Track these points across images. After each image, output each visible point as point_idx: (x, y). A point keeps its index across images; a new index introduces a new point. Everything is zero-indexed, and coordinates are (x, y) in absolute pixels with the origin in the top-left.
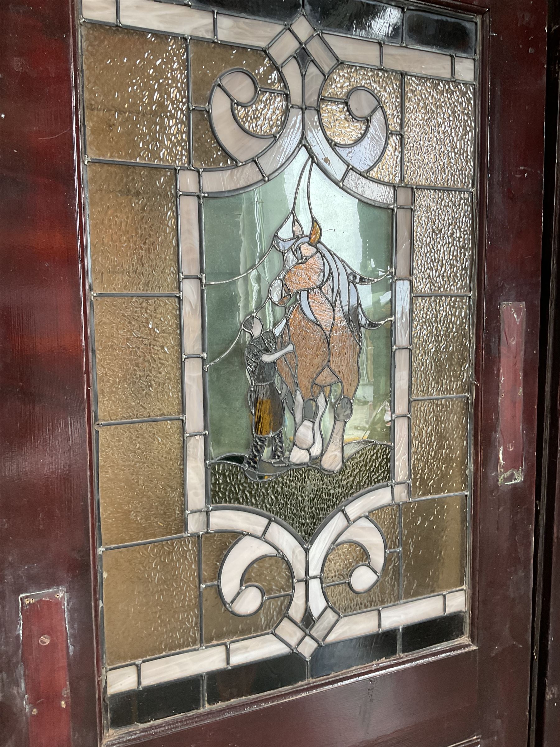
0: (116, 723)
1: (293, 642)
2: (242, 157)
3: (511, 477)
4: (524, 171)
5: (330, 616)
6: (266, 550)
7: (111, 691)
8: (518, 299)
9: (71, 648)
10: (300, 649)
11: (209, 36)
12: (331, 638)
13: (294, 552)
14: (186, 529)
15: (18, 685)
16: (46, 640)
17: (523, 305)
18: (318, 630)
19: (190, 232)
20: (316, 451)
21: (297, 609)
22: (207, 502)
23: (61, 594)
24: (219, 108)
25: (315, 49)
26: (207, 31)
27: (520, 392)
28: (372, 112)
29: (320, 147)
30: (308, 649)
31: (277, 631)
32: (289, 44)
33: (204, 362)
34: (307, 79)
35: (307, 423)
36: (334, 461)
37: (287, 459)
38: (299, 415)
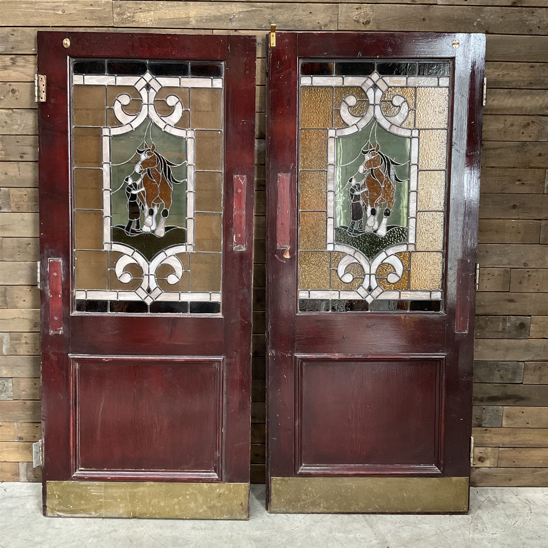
0: (78, 309)
1: (143, 298)
2: (124, 123)
3: (240, 248)
4: (244, 122)
5: (158, 291)
6: (133, 261)
7: (76, 298)
8: (242, 174)
9: (63, 278)
10: (146, 301)
11: (114, 84)
12: (159, 299)
13: (143, 264)
14: (103, 249)
15: (47, 286)
16: (55, 274)
17: (245, 176)
18: (154, 295)
19: (106, 148)
20: (153, 228)
21: (145, 285)
22: (111, 240)
23: (60, 260)
24: (117, 107)
25: (153, 83)
26: (113, 83)
27: (244, 213)
28: (176, 104)
29: (155, 117)
30: (149, 301)
31: (136, 292)
32: (143, 83)
33: (111, 192)
34: (150, 94)
35: (150, 217)
36: (161, 233)
37: (141, 230)
38: (146, 214)
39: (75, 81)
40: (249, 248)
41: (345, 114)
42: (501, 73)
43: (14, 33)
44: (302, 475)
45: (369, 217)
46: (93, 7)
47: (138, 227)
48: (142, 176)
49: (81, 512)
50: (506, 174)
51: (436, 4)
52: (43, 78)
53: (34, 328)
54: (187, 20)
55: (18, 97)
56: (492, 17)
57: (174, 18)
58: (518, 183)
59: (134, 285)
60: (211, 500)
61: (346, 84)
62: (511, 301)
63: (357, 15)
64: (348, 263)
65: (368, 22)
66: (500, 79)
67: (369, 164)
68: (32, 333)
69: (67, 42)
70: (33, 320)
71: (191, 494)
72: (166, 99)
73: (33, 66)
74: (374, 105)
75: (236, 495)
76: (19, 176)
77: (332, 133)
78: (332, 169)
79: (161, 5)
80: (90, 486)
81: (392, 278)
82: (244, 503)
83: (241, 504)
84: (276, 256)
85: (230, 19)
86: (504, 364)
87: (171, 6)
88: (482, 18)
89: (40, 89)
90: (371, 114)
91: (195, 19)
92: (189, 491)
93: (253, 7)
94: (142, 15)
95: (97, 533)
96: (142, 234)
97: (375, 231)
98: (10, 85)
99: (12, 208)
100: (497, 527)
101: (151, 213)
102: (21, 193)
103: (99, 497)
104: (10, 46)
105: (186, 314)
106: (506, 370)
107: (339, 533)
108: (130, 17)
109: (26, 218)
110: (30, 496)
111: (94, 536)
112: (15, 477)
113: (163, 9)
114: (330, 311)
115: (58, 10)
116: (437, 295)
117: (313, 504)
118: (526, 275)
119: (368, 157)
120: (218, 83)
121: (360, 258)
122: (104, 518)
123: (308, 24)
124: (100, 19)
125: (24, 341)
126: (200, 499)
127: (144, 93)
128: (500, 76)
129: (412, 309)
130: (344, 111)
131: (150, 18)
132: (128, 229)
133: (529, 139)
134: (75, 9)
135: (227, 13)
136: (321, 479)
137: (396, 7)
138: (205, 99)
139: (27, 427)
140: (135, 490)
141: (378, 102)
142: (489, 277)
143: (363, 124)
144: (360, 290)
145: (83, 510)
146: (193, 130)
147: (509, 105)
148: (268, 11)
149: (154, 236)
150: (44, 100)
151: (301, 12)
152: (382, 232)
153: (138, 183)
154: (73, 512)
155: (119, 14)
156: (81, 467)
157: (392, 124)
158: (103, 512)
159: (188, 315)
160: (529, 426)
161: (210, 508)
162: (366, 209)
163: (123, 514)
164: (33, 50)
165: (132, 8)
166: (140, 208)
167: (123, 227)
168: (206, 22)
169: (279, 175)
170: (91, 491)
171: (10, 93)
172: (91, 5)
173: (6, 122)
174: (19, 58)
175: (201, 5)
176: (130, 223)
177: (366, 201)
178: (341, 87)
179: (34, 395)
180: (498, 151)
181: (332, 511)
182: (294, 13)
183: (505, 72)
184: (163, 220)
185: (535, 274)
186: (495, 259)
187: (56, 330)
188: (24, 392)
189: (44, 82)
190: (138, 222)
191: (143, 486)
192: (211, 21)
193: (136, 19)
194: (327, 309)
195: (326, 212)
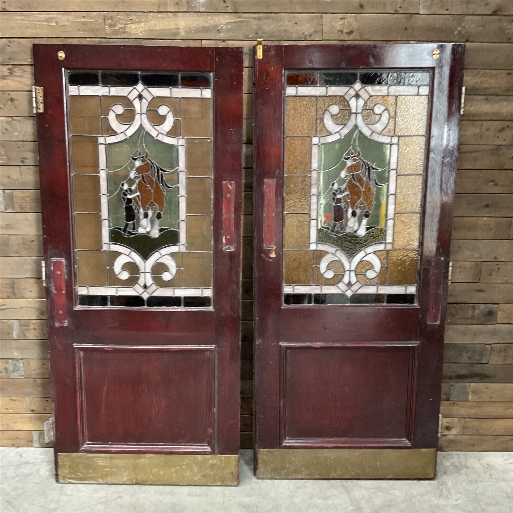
0: (81, 304)
1: (140, 293)
2: (119, 131)
3: (229, 248)
4: (232, 131)
5: (154, 287)
6: (130, 260)
7: (79, 293)
8: (231, 180)
9: (66, 276)
10: (143, 296)
11: (108, 95)
12: (155, 294)
13: (140, 262)
14: (102, 249)
15: (52, 284)
16: (59, 273)
17: (233, 182)
18: (150, 290)
19: (102, 156)
20: (148, 229)
21: (141, 281)
22: (110, 241)
23: (63, 260)
24: (112, 117)
25: (145, 94)
26: (107, 93)
27: (233, 216)
28: (168, 113)
29: (148, 126)
30: (145, 296)
31: (134, 287)
32: (135, 93)
33: (108, 196)
34: (142, 104)
35: (145, 220)
36: (155, 234)
37: (137, 231)
38: (141, 217)
39: (71, 92)
40: (238, 248)
41: (329, 123)
42: (479, 80)
43: (10, 44)
44: (286, 447)
45: (350, 218)
46: (85, 19)
47: (134, 229)
48: (137, 181)
49: (90, 479)
50: (481, 175)
51: (418, 14)
52: (40, 90)
53: (41, 316)
54: (176, 31)
55: (17, 106)
56: (473, 26)
57: (164, 30)
58: (491, 184)
59: (132, 282)
60: (205, 470)
61: (329, 94)
62: (481, 291)
63: (342, 24)
64: (330, 260)
65: (351, 32)
66: (478, 86)
67: (351, 169)
68: (39, 320)
69: (62, 55)
70: (39, 309)
71: (187, 465)
72: (158, 108)
73: (30, 76)
74: (356, 113)
75: (227, 466)
76: (21, 179)
77: (315, 140)
78: (315, 174)
79: (151, 16)
80: (97, 457)
81: (371, 274)
82: (234, 472)
83: (232, 473)
84: (262, 255)
85: (218, 30)
86: (471, 347)
87: (162, 18)
88: (462, 27)
89: (38, 101)
90: (353, 122)
91: (184, 30)
92: (185, 462)
93: (240, 17)
94: (133, 26)
95: (104, 500)
96: (138, 236)
97: (356, 232)
98: (9, 94)
99: (16, 209)
100: (460, 493)
101: (146, 216)
102: (24, 195)
103: (105, 467)
104: (7, 57)
105: (179, 307)
106: (474, 352)
107: (319, 499)
108: (121, 28)
109: (29, 218)
110: (43, 462)
111: (102, 503)
112: (29, 443)
113: (153, 20)
114: (312, 304)
115: (52, 22)
116: (411, 290)
117: (296, 471)
118: (496, 268)
119: (349, 163)
120: (207, 93)
121: (341, 256)
122: (110, 484)
123: (294, 35)
124: (92, 30)
125: (32, 327)
126: (196, 469)
127: (136, 103)
128: (478, 83)
129: (389, 302)
130: (327, 119)
131: (141, 30)
132: (125, 230)
133: (504, 143)
134: (68, 20)
135: (215, 24)
136: (303, 451)
137: (379, 17)
138: (195, 108)
139: (38, 401)
140: (137, 461)
141: (360, 111)
142: (461, 269)
143: (345, 131)
144: (341, 285)
145: (91, 477)
146: (183, 138)
147: (486, 111)
148: (256, 22)
149: (149, 237)
150: (41, 111)
151: (286, 23)
152: (362, 232)
153: (133, 188)
154: (82, 479)
155: (111, 26)
156: (89, 441)
157: (373, 132)
158: (109, 480)
159: (182, 308)
160: (493, 400)
161: (204, 476)
162: (347, 211)
163: (127, 481)
164: (30, 60)
165: (123, 19)
166: (136, 211)
167: (120, 229)
168: (195, 33)
169: (266, 181)
170: (99, 461)
171: (9, 102)
172: (84, 17)
173: (6, 129)
174: (16, 69)
175: (190, 17)
176: (127, 225)
177: (347, 204)
178: (325, 96)
179: (43, 374)
180: (474, 155)
181: (313, 477)
182: (280, 23)
183: (483, 79)
184: (157, 222)
185: (504, 266)
186: (467, 253)
187: (62, 323)
188: (34, 372)
189: (41, 94)
190: (134, 224)
191: (144, 458)
192: (199, 32)
193: (127, 30)
194: (310, 303)
195: (310, 214)
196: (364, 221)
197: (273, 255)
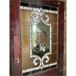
64: (36, 60)
77: (30, 24)
81: (47, 62)
97: (42, 50)
116: (56, 63)
121: (39, 58)
129: (51, 68)
141: (42, 16)
144: (40, 66)
152: (44, 50)
157: (46, 22)
162: (40, 45)
169: (14, 37)
194: (31, 74)
195: (30, 47)
196: (45, 47)
197: (18, 62)
